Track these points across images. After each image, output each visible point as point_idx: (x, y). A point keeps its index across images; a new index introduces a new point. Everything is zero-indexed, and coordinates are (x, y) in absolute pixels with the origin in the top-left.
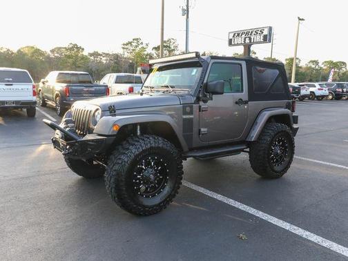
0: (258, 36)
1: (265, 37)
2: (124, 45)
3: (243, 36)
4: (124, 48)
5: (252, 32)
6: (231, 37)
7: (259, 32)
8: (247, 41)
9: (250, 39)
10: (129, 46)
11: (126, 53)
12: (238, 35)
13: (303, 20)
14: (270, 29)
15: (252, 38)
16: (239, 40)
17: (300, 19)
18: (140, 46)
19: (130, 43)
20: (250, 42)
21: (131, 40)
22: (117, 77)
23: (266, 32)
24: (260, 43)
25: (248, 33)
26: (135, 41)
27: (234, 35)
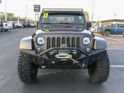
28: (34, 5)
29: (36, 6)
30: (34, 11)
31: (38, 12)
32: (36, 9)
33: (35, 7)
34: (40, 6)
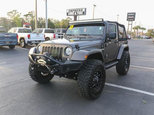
0: (80, 12)
1: (83, 13)
2: (8, 13)
3: (74, 11)
4: (8, 15)
5: (77, 10)
6: (68, 12)
7: (81, 10)
8: (75, 14)
9: (77, 13)
10: (11, 14)
11: (10, 17)
12: (71, 11)
13: (96, 6)
14: (86, 9)
15: (78, 12)
16: (72, 13)
17: (94, 6)
18: (17, 14)
19: (12, 12)
20: (77, 14)
21: (12, 11)
22: (19, 29)
23: (84, 10)
24: (81, 15)
25: (76, 10)
26: (14, 11)
27: (69, 11)
28: (128, 13)
29: (130, 14)
30: (127, 20)
31: (132, 21)
32: (129, 17)
33: (128, 16)
34: (135, 13)
